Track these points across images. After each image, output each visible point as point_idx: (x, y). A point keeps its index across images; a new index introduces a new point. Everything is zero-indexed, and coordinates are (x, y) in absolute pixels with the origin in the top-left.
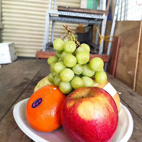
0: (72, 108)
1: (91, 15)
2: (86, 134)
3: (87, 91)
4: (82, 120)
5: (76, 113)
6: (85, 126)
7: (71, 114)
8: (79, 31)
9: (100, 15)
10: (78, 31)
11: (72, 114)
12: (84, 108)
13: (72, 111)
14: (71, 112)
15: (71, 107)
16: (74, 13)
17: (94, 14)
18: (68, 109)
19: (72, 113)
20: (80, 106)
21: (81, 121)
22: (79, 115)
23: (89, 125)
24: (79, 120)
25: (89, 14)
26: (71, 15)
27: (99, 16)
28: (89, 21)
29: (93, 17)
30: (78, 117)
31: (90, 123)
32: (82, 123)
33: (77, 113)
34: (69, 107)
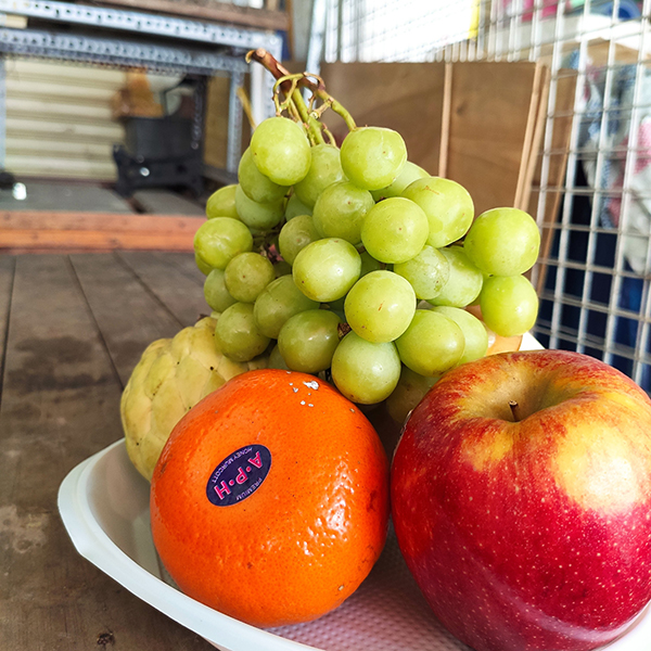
0: (512, 467)
1: (205, 26)
2: (599, 581)
3: (517, 375)
4: (585, 518)
5: (547, 490)
6: (602, 542)
7: (514, 497)
8: (132, 106)
9: (251, 30)
10: (125, 109)
11: (525, 500)
12: (589, 455)
13: (520, 483)
14: (517, 489)
15: (502, 463)
16: (125, 15)
17: (223, 23)
18: (484, 476)
19: (523, 491)
20: (561, 449)
21: (580, 522)
22: (569, 493)
23: (620, 533)
24: (571, 520)
25: (197, 24)
26: (106, 22)
27: (246, 35)
28: (193, 59)
29: (220, 39)
30: (566, 508)
31: (625, 527)
32: (587, 530)
33: (557, 485)
34: (487, 463)
